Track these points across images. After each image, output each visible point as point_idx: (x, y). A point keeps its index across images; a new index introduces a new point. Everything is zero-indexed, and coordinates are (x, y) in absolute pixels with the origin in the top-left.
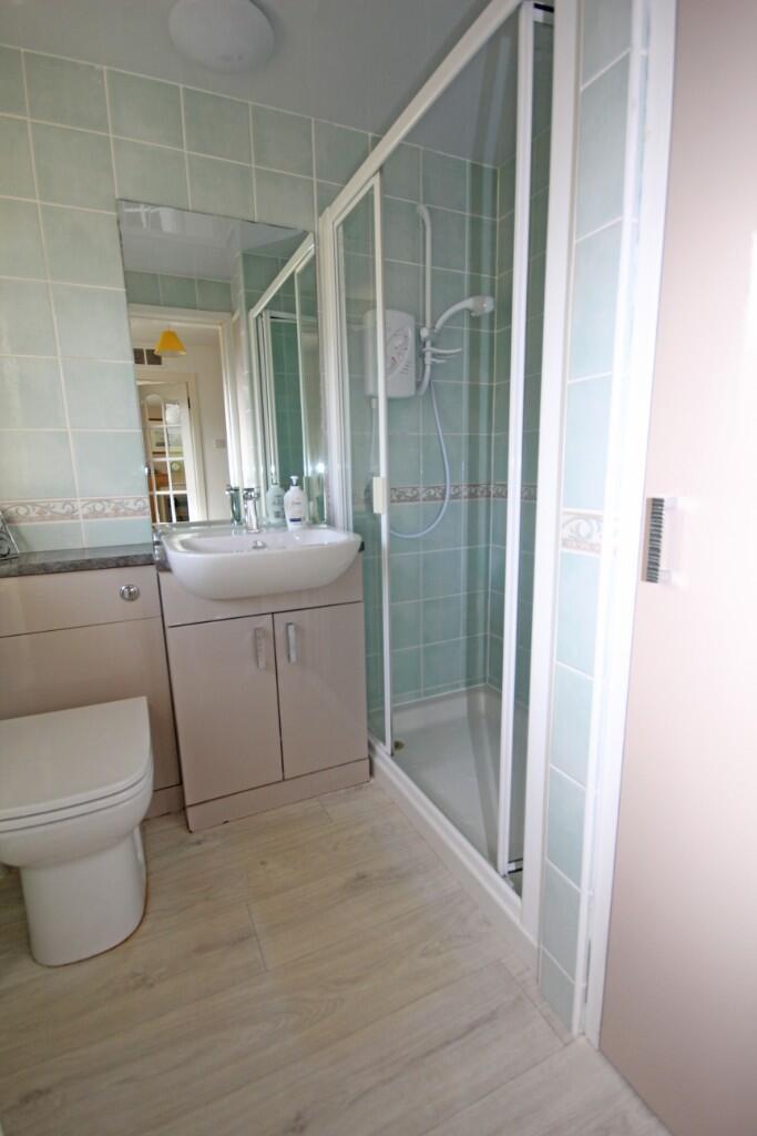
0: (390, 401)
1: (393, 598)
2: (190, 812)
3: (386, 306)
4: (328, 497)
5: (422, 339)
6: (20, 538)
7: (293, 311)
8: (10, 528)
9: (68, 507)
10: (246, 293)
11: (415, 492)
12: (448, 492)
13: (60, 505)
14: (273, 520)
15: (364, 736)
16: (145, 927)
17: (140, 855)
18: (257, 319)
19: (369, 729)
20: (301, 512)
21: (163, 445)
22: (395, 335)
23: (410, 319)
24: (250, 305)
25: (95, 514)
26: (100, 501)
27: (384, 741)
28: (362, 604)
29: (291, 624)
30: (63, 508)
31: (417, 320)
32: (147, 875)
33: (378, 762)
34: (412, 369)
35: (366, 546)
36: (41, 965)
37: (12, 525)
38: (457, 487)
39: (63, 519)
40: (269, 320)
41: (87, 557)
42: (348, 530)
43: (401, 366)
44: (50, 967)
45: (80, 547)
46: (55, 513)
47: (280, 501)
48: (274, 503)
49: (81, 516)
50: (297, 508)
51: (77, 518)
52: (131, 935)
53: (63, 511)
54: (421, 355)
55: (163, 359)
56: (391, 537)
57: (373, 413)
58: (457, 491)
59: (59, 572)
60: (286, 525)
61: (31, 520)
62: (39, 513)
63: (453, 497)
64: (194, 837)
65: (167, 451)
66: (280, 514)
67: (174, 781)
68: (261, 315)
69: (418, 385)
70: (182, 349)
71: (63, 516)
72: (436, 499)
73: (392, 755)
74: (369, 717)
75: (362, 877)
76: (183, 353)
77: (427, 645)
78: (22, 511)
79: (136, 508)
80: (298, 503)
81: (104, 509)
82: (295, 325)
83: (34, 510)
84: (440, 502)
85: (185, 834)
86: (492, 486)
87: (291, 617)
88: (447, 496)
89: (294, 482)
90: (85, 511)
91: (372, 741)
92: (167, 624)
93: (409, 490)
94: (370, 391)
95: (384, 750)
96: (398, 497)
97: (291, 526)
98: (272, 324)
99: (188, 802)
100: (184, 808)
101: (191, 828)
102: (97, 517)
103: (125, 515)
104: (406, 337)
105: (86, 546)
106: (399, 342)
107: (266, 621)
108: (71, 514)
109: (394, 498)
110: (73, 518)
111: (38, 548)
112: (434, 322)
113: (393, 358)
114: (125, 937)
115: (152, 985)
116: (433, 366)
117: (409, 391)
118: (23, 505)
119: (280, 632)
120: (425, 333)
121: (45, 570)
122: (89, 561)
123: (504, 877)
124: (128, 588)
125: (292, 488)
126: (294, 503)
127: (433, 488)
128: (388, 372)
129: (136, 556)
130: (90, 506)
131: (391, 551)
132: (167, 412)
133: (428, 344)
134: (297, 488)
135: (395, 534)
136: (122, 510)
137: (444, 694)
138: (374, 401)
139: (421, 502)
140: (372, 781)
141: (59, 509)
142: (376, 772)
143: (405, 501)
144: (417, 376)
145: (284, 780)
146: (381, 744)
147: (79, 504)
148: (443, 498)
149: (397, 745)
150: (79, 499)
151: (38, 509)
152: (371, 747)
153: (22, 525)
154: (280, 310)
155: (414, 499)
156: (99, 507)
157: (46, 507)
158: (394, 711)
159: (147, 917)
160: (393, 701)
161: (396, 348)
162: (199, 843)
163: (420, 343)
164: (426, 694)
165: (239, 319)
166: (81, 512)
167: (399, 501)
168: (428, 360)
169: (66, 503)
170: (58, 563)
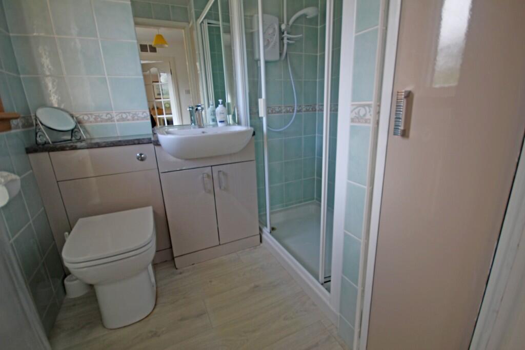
0: (266, 62)
1: (269, 161)
2: (176, 259)
3: (264, 12)
4: (238, 111)
5: (282, 31)
6: (86, 131)
7: (218, 20)
8: (81, 126)
9: (109, 116)
10: (195, 11)
11: (280, 109)
12: (295, 109)
13: (105, 114)
14: (211, 123)
15: (257, 225)
16: (156, 310)
17: (153, 280)
18: (201, 24)
19: (260, 222)
20: (224, 118)
21: (160, 94)
22: (269, 27)
23: (277, 19)
24: (197, 17)
25: (123, 119)
26: (125, 113)
27: (266, 226)
28: (255, 162)
29: (221, 171)
30: (106, 116)
31: (280, 20)
32: (157, 288)
33: (264, 236)
34: (278, 44)
35: (256, 133)
36: (107, 329)
37: (81, 125)
38: (300, 106)
39: (107, 122)
40: (207, 25)
41: (120, 139)
42: (248, 125)
43: (272, 44)
44: (111, 329)
45: (116, 135)
46: (103, 119)
47: (214, 113)
48: (211, 115)
49: (115, 120)
50: (222, 115)
51: (114, 121)
52: (150, 314)
53: (106, 118)
54: (282, 39)
55: (157, 49)
56: (268, 130)
57: (259, 68)
58: (300, 108)
59: (105, 146)
60: (217, 125)
61: (91, 122)
62: (95, 119)
63: (298, 111)
64: (179, 271)
65: (162, 97)
66: (214, 120)
67: (168, 246)
68: (202, 22)
69: (281, 54)
70: (166, 44)
71: (107, 120)
72: (291, 112)
73: (270, 232)
74: (260, 216)
75: (256, 287)
76: (166, 46)
77: (287, 183)
78: (86, 118)
79: (143, 116)
80: (223, 113)
81: (127, 117)
82: (219, 28)
83: (92, 117)
84: (292, 114)
85: (174, 270)
86: (317, 106)
87: (221, 168)
88: (295, 111)
89: (220, 103)
90: (118, 118)
91: (262, 227)
92: (160, 171)
93: (277, 108)
94: (257, 57)
95: (266, 230)
96: (272, 111)
97: (220, 124)
98: (208, 27)
99: (175, 255)
100: (173, 258)
101: (177, 266)
102: (124, 121)
103: (138, 120)
104: (274, 29)
105: (119, 135)
106: (271, 31)
107: (208, 170)
108: (111, 119)
109: (270, 111)
110: (112, 121)
111: (95, 136)
112: (288, 21)
113: (268, 40)
114: (146, 316)
115: (159, 336)
116: (288, 44)
117: (277, 57)
118: (86, 114)
119: (215, 175)
120: (283, 27)
121: (98, 146)
122: (120, 141)
123: (322, 284)
124: (141, 154)
125: (219, 106)
126: (221, 113)
127: (289, 107)
128: (265, 47)
129: (143, 139)
130: (120, 115)
131: (268, 136)
132: (161, 78)
133: (285, 33)
134: (222, 105)
135: (270, 129)
136: (136, 118)
137: (295, 205)
138: (259, 62)
139: (283, 114)
140: (261, 245)
141: (104, 117)
142: (263, 241)
143: (275, 113)
144: (280, 50)
145: (220, 245)
146: (265, 228)
147: (114, 114)
148: (293, 112)
149: (273, 229)
150: (114, 112)
151: (94, 117)
152: (261, 230)
153: (87, 125)
154: (212, 20)
155: (280, 112)
156: (124, 116)
157: (98, 116)
158: (271, 213)
159: (157, 306)
160: (271, 209)
161: (269, 34)
162: (181, 273)
163: (281, 32)
164: (286, 206)
165: (192, 26)
166: (116, 118)
167: (272, 113)
168: (285, 41)
169: (108, 114)
170: (104, 142)
